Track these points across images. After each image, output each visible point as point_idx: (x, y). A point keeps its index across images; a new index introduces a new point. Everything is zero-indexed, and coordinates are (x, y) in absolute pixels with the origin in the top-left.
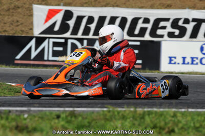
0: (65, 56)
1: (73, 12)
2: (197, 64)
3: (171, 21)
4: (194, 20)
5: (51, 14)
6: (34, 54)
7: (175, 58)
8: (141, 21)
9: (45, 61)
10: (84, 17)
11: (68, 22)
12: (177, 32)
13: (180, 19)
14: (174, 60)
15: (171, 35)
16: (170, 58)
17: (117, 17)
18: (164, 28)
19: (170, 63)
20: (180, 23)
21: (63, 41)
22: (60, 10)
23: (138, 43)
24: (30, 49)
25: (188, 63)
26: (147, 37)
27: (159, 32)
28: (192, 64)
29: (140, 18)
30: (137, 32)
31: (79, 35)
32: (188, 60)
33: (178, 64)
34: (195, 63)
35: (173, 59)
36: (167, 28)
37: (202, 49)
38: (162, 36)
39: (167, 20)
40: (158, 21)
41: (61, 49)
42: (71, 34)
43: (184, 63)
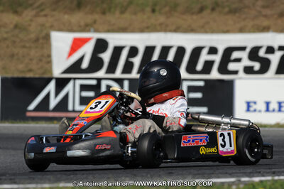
4: (281, 48)
6: (53, 102)
7: (255, 103)
8: (204, 52)
10: (124, 47)
12: (257, 66)
14: (253, 107)
15: (248, 70)
16: (248, 104)
17: (171, 47)
19: (248, 110)
21: (94, 82)
22: (90, 39)
24: (48, 96)
25: (274, 111)
30: (199, 67)
31: (118, 74)
32: (274, 106)
33: (260, 111)
35: (251, 104)
38: (236, 72)
39: (243, 49)
42: (106, 73)
43: (268, 110)
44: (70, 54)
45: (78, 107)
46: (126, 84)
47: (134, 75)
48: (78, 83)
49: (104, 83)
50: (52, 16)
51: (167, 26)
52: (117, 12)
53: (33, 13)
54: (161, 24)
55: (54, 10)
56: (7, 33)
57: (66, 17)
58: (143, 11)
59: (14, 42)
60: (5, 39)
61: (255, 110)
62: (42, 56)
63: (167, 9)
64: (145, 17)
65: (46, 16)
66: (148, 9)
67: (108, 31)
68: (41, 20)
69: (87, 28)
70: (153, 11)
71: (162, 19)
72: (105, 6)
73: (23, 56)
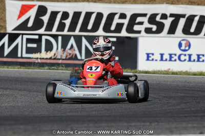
1: (47, 7)
2: (175, 60)
3: (148, 16)
4: (172, 15)
5: (24, 9)
6: (7, 51)
7: (153, 54)
9: (19, 58)
12: (154, 28)
13: (157, 14)
14: (152, 57)
15: (148, 31)
16: (148, 55)
17: (93, 13)
18: (141, 23)
19: (148, 59)
20: (158, 19)
21: (37, 37)
22: (34, 6)
23: (114, 40)
25: (166, 60)
26: (124, 33)
27: (136, 28)
28: (170, 60)
29: (116, 14)
30: (113, 28)
32: (166, 56)
33: (156, 60)
34: (173, 59)
35: (150, 55)
36: (144, 23)
37: (180, 45)
38: (139, 32)
40: (134, 16)
41: (35, 45)
42: (45, 30)
43: (162, 59)
44: (19, 17)
45: (25, 55)
46: (60, 38)
47: (65, 32)
48: (25, 37)
49: (44, 38)
61: (153, 60)
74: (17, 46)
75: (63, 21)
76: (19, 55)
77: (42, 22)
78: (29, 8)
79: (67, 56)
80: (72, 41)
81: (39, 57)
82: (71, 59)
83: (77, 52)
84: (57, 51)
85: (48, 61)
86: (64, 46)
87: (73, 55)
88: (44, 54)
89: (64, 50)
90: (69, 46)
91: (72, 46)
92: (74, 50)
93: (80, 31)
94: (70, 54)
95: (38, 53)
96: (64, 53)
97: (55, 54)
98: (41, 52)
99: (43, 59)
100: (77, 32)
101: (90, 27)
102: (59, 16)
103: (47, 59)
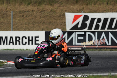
0: (85, 42)
1: (89, 16)
5: (76, 18)
9: (74, 45)
10: (95, 19)
11: (86, 22)
17: (115, 18)
21: (83, 33)
22: (81, 15)
42: (88, 29)
44: (73, 22)
45: (77, 44)
46: (96, 33)
47: (99, 30)
48: (77, 33)
49: (87, 33)
50: (66, 6)
51: (113, 10)
52: (93, 4)
53: (58, 5)
54: (111, 9)
55: (67, 4)
56: (47, 13)
57: (72, 6)
58: (103, 3)
59: (51, 17)
60: (47, 16)
62: (62, 22)
63: (113, 3)
64: (104, 6)
65: (63, 6)
66: (105, 3)
67: (89, 12)
68: (62, 8)
69: (80, 11)
70: (107, 4)
71: (111, 7)
72: (87, 2)
73: (54, 23)
74: (72, 39)
75: (98, 24)
76: (74, 44)
77: (86, 24)
78: (78, 17)
79: (100, 43)
80: (103, 35)
81: (85, 44)
82: (103, 45)
83: (106, 41)
84: (95, 41)
85: (90, 47)
86: (99, 38)
87: (104, 43)
88: (87, 43)
89: (99, 40)
90: (102, 38)
91: (103, 38)
92: (105, 40)
93: (108, 29)
94: (102, 42)
95: (84, 42)
96: (99, 42)
97: (94, 43)
98: (86, 42)
99: (87, 45)
100: (106, 30)
101: (113, 26)
102: (96, 21)
103: (89, 45)
